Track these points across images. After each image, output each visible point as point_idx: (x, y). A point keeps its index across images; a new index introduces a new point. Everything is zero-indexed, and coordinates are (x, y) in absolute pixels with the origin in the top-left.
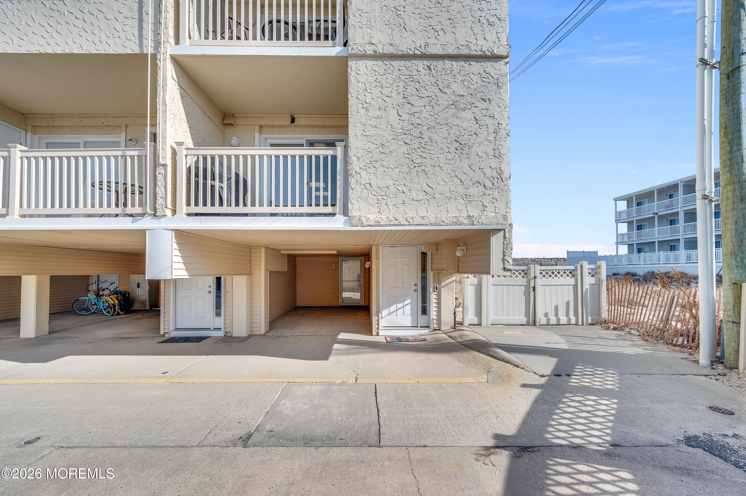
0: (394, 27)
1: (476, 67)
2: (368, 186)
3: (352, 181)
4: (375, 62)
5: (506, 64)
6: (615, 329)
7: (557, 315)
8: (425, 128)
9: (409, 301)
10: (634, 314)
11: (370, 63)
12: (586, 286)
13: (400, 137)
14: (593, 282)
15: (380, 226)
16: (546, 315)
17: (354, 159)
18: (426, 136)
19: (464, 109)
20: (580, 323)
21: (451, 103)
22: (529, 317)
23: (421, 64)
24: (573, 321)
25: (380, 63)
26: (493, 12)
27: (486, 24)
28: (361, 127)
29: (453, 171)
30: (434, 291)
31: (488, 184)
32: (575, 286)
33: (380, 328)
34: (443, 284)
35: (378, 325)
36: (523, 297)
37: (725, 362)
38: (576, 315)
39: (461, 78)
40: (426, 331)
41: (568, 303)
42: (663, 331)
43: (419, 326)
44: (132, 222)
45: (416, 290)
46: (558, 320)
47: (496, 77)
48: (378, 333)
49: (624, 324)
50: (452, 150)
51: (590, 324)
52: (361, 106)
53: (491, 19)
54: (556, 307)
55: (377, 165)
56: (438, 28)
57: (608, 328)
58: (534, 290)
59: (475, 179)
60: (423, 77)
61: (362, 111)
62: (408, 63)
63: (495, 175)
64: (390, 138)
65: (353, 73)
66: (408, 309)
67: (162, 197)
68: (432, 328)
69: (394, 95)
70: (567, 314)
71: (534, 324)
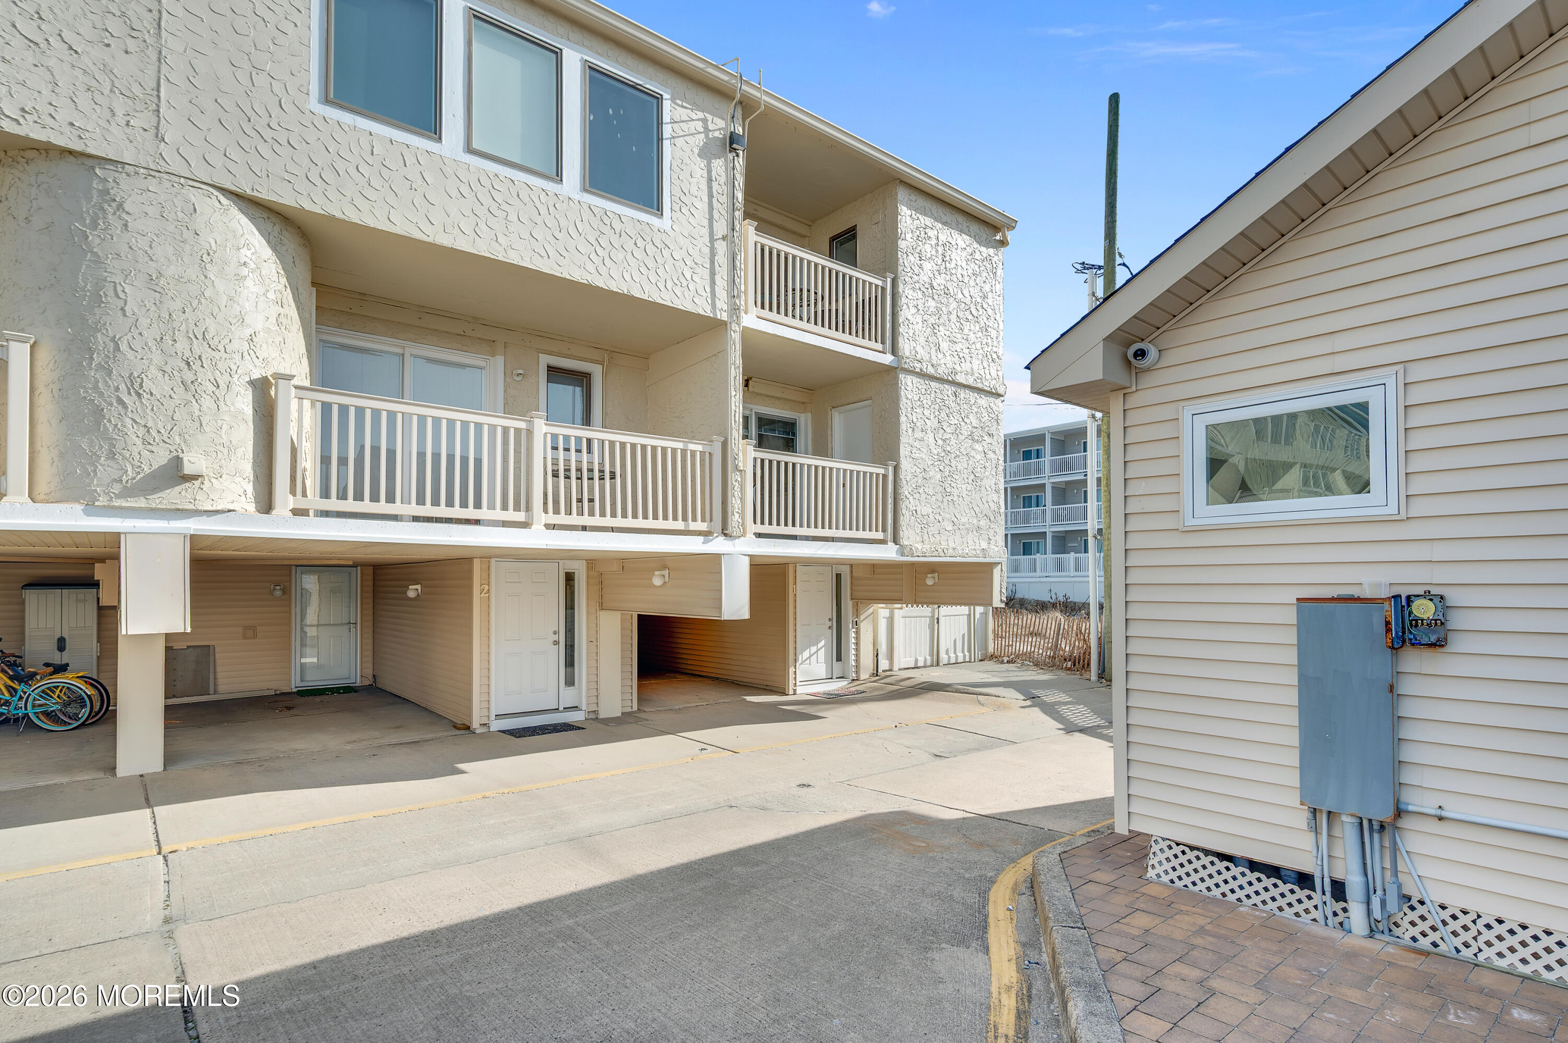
0: (932, 345)
1: (983, 401)
2: (914, 512)
3: (903, 506)
4: (919, 380)
5: (1003, 401)
6: (1008, 662)
7: (955, 653)
8: (953, 456)
9: (822, 643)
10: (1012, 645)
11: (915, 380)
12: (977, 616)
13: (936, 463)
14: (982, 611)
15: (925, 556)
16: (947, 652)
17: (905, 482)
18: (954, 463)
19: (977, 441)
20: (973, 660)
21: (969, 433)
22: (933, 656)
23: (949, 390)
24: (967, 660)
25: (922, 381)
26: (995, 350)
27: (990, 361)
28: (909, 449)
29: (971, 502)
30: (853, 628)
31: (992, 518)
32: (969, 615)
33: (798, 683)
34: (862, 617)
35: (795, 678)
36: (928, 631)
37: (1106, 677)
38: (969, 651)
39: (976, 410)
40: (843, 683)
41: (964, 635)
42: (1054, 657)
43: (834, 677)
44: (703, 543)
45: (830, 627)
46: (957, 657)
47: (996, 413)
48: (795, 690)
49: (1013, 656)
50: (970, 481)
51: (981, 660)
52: (909, 426)
53: (994, 356)
54: (955, 641)
55: (921, 491)
56: (961, 355)
57: (1002, 662)
58: (938, 622)
59: (984, 513)
60: (951, 403)
61: (910, 431)
62: (941, 386)
63: (997, 510)
64: (930, 463)
65: (903, 388)
66: (822, 653)
67: (738, 513)
68: (851, 679)
69: (932, 417)
70: (963, 652)
71: (938, 665)
